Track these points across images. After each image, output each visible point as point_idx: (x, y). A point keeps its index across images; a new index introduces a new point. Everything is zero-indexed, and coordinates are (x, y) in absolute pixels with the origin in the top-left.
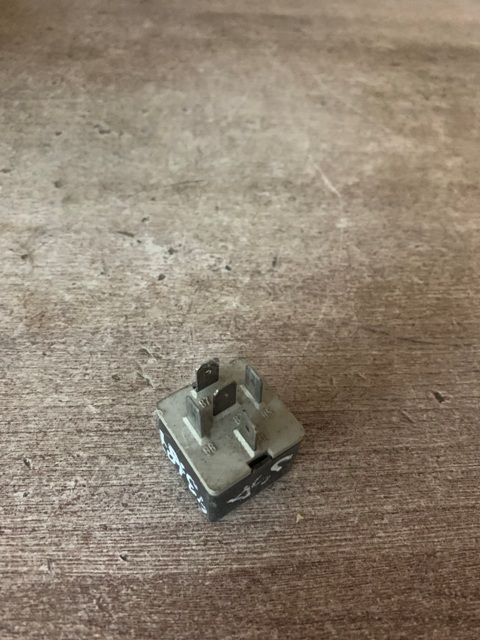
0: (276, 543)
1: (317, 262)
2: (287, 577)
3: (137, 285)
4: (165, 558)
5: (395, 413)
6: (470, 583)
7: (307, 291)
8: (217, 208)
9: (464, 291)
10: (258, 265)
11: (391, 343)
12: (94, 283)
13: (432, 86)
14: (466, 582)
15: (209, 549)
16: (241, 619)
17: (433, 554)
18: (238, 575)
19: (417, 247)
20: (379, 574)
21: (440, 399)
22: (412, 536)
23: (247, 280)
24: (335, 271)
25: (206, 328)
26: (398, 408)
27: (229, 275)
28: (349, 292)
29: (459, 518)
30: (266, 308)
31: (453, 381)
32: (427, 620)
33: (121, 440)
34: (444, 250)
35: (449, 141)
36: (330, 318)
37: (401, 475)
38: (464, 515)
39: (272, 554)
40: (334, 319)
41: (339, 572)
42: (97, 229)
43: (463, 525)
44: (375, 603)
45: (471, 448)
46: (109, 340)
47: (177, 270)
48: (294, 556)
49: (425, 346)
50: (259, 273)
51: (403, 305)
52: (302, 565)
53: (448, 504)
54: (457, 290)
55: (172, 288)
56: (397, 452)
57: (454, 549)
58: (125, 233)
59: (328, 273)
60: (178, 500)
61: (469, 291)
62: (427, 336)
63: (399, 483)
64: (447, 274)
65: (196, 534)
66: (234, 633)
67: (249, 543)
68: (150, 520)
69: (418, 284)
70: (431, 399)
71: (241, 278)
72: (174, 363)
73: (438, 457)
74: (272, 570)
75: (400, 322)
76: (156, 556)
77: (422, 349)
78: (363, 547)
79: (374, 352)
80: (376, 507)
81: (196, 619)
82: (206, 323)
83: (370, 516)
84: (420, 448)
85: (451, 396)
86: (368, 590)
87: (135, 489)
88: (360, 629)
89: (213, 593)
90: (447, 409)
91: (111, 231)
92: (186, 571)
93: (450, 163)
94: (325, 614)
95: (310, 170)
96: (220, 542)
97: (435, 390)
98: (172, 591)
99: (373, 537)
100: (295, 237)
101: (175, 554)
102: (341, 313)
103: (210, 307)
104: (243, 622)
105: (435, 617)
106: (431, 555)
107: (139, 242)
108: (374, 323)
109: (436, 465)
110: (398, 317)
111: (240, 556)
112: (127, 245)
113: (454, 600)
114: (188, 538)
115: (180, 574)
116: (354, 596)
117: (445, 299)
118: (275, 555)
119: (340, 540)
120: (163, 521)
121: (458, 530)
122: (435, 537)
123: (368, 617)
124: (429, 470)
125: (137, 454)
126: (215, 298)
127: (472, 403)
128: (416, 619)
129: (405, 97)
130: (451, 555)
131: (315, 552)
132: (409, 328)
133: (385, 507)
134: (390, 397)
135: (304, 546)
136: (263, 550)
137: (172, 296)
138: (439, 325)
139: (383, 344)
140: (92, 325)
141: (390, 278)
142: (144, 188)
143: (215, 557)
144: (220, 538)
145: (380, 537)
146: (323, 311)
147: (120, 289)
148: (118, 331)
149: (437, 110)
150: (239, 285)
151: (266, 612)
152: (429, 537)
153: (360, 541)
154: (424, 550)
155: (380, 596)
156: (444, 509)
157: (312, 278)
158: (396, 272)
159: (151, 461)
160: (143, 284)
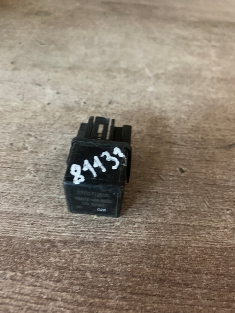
0: (71, 229)
2: (72, 247)
4: (9, 229)
5: (155, 175)
6: (177, 263)
7: (123, 116)
10: (101, 103)
11: (162, 143)
12: (16, 103)
13: (213, 37)
14: (174, 262)
15: (34, 227)
16: (40, 263)
17: (158, 246)
18: (45, 242)
20: (125, 252)
21: (182, 171)
22: (149, 236)
23: (93, 109)
25: (65, 127)
26: (157, 173)
27: (84, 106)
29: (178, 230)
31: (191, 164)
32: (146, 278)
33: (5, 172)
34: (202, 105)
35: (216, 59)
37: (150, 205)
38: (182, 229)
39: (67, 234)
41: (102, 248)
43: (180, 234)
44: (118, 266)
45: (195, 196)
46: (14, 128)
47: (58, 101)
48: (79, 237)
49: (180, 146)
50: (100, 106)
52: (82, 242)
53: (174, 222)
55: (53, 109)
56: (151, 193)
57: (172, 245)
60: (25, 202)
63: (148, 209)
64: (201, 116)
65: (29, 219)
66: (34, 270)
67: (56, 227)
68: (7, 210)
69: (184, 119)
70: (177, 171)
71: (90, 108)
72: (43, 141)
73: (174, 199)
74: (65, 242)
76: (4, 227)
77: (178, 148)
78: (119, 238)
79: (151, 147)
80: (132, 219)
81: (16, 260)
82: (66, 125)
83: (128, 223)
84: (164, 193)
85: (189, 171)
86: (116, 259)
87: (5, 194)
88: (105, 278)
89: (29, 248)
90: (185, 177)
92: (18, 236)
93: (214, 69)
94: (88, 268)
95: (140, 66)
96: (41, 225)
97: (181, 167)
98: (7, 245)
99: (126, 233)
100: (124, 93)
101: (15, 227)
103: (70, 119)
104: (40, 265)
105: (151, 278)
106: (157, 247)
108: (155, 134)
109: (172, 202)
111: (49, 233)
113: (165, 271)
114: (24, 221)
115: (14, 237)
116: (107, 261)
118: (69, 235)
119: (107, 232)
120: (14, 211)
121: (176, 236)
122: (162, 238)
123: (112, 273)
124: (167, 205)
125: (11, 179)
127: (201, 175)
128: (140, 277)
129: (198, 40)
130: (169, 248)
131: (91, 236)
133: (137, 219)
134: (154, 167)
135: (86, 233)
136: (63, 232)
137: (52, 112)
138: (190, 138)
139: (157, 143)
140: (8, 121)
141: (169, 115)
143: (36, 232)
144: (41, 223)
145: (130, 234)
147: (27, 107)
148: (20, 125)
149: (213, 47)
150: (88, 111)
151: (56, 262)
152: (159, 237)
153: (118, 234)
154: (154, 243)
155: (122, 263)
156: (171, 224)
159: (17, 183)
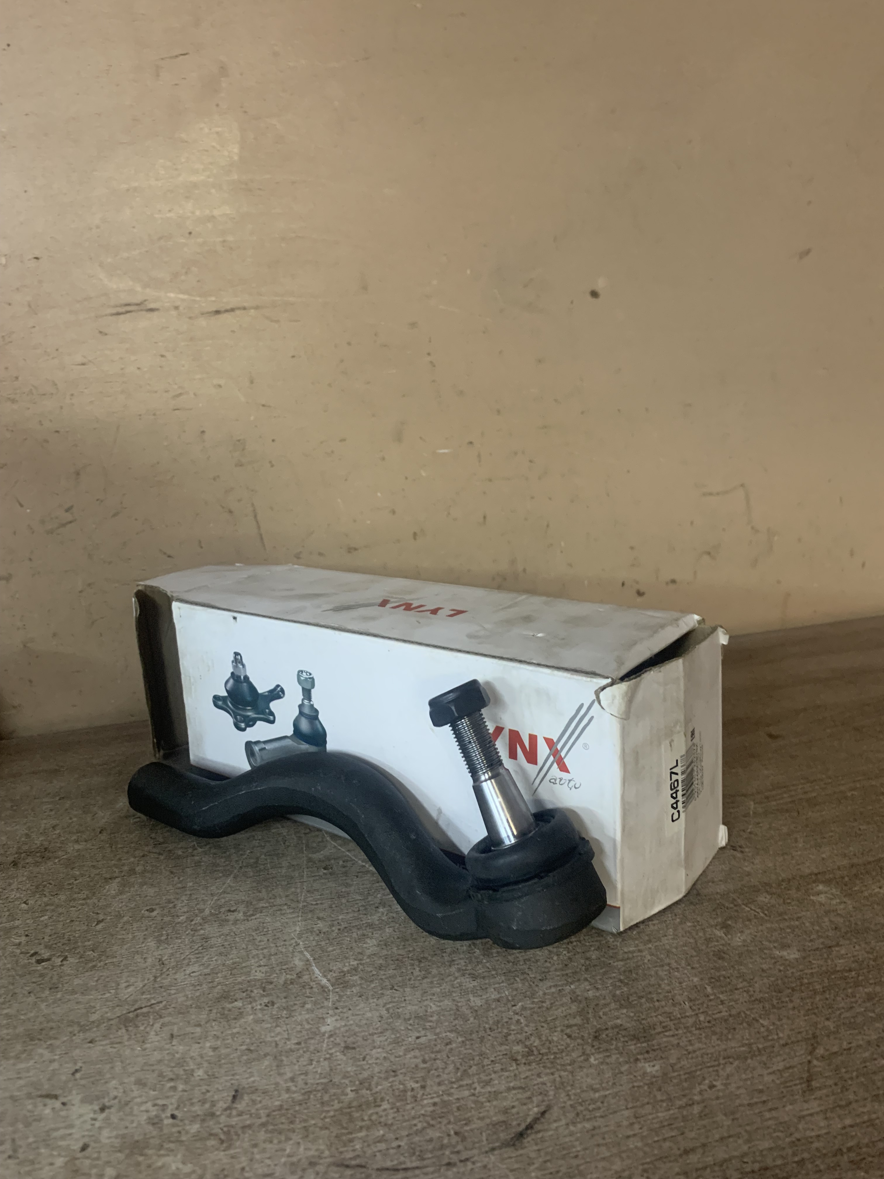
1: (290, 1084)
3: (52, 1164)
8: (172, 1036)
9: (469, 1086)
19: (418, 1038)
24: (310, 1092)
28: (325, 1117)
30: (213, 1162)
36: (294, 1159)
40: (299, 1161)
42: (12, 1097)
51: (390, 1122)
54: (461, 1086)
58: (48, 1096)
59: (301, 1098)
61: (476, 1085)
62: (414, 1158)
75: (382, 1146)
91: (29, 1096)
102: (309, 1149)
107: (64, 1104)
110: (381, 1140)
112: (47, 1111)
117: (443, 1101)
126: (149, 1162)
132: (392, 1151)
142: (83, 1029)
146: (288, 1151)
157: (281, 1107)
158: (386, 1079)
160: (60, 1162)
